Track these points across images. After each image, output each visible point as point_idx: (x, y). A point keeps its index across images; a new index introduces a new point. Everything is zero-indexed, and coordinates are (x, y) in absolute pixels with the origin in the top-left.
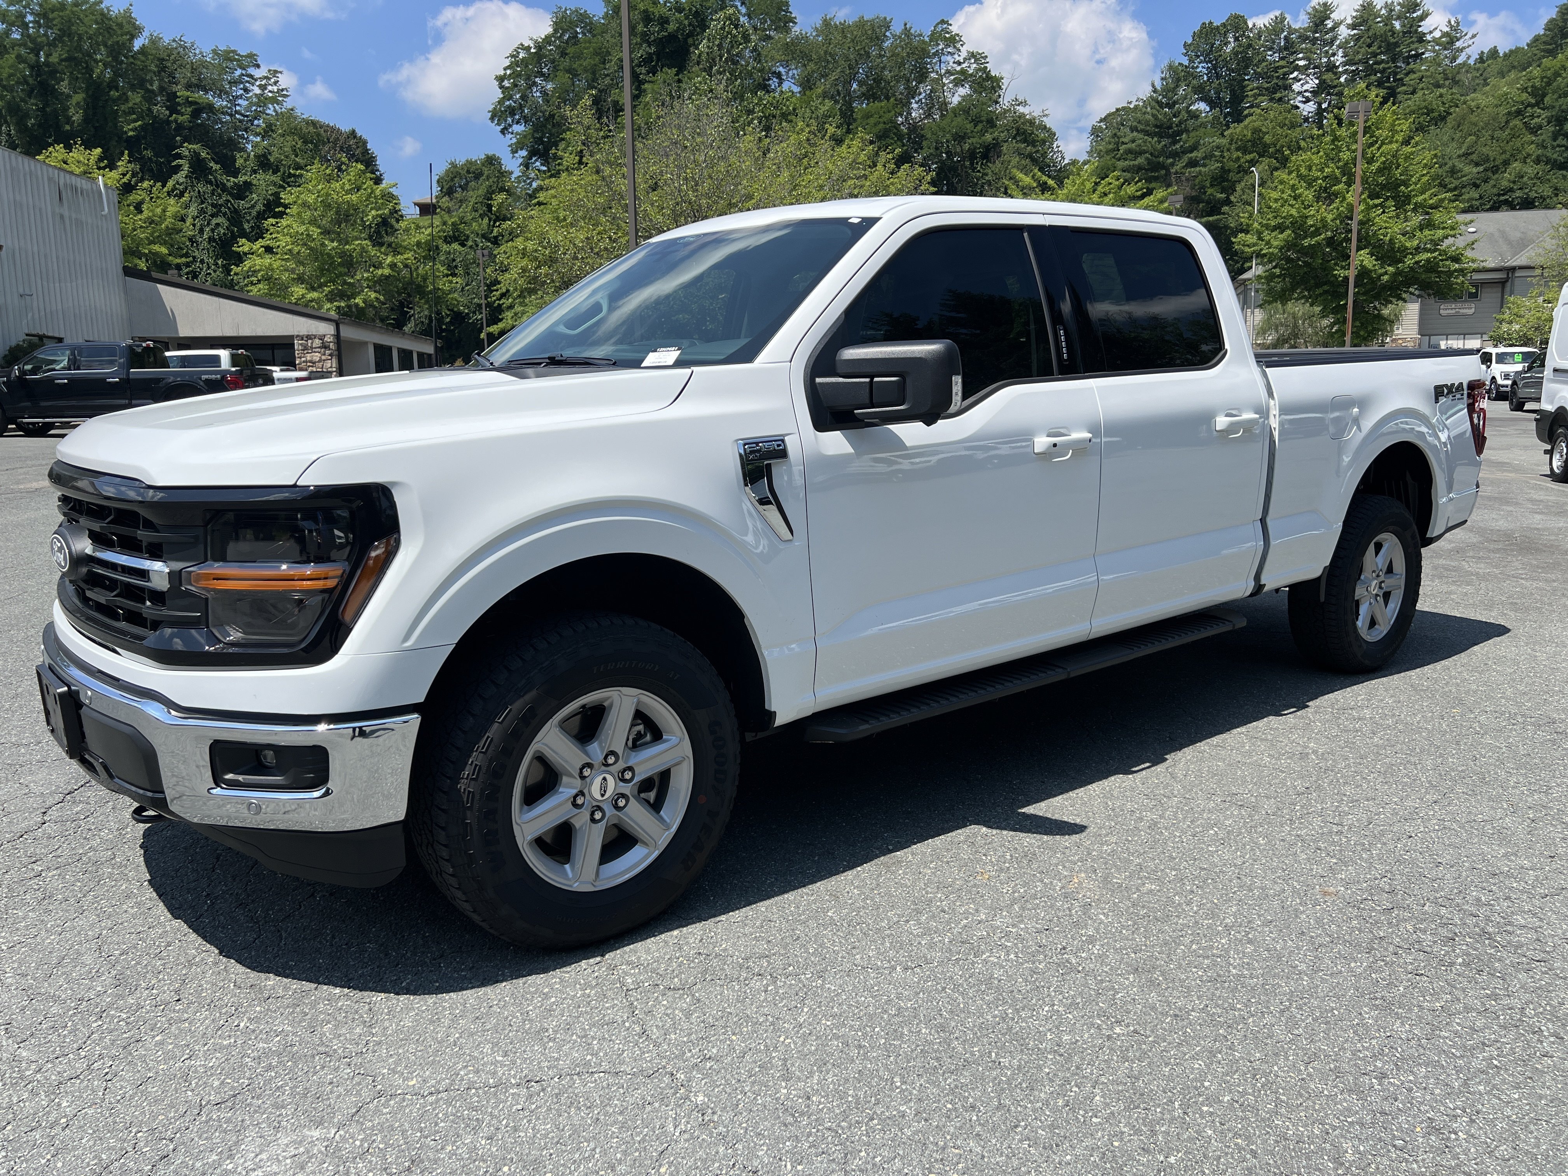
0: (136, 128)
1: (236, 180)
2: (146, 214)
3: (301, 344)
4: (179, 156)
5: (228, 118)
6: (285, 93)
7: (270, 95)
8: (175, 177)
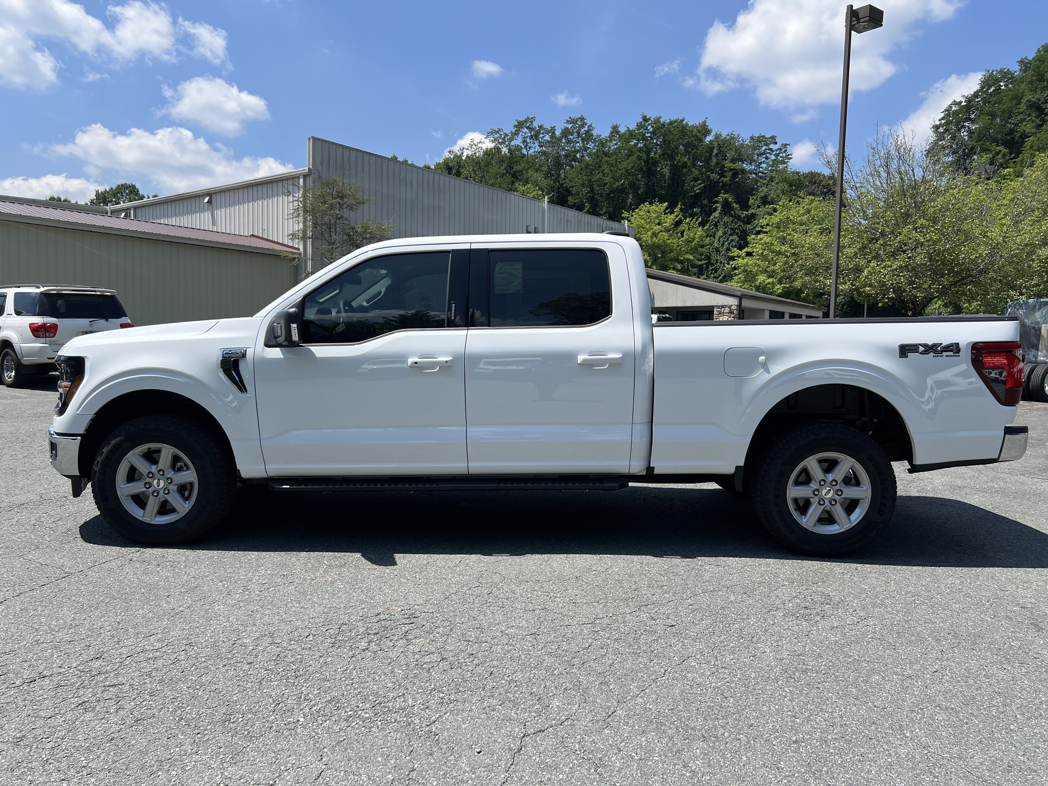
0: (701, 188)
1: (747, 213)
2: (685, 236)
3: (718, 311)
4: (717, 202)
5: (754, 175)
6: (790, 156)
7: (781, 159)
8: (714, 214)
